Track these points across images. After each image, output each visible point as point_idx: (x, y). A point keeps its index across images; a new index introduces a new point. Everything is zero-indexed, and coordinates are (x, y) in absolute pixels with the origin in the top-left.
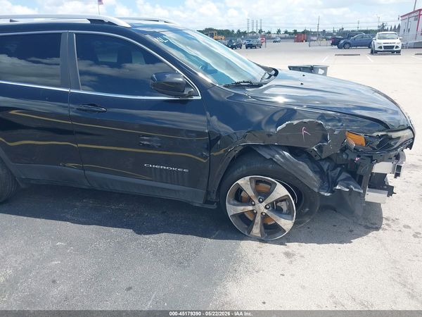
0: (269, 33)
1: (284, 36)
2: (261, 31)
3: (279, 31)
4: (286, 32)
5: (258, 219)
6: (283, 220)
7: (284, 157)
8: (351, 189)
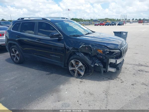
0: (129, 20)
1: (135, 21)
2: (126, 19)
3: (133, 19)
4: (136, 20)
5: (76, 72)
6: (81, 72)
7: (81, 55)
8: (99, 65)
